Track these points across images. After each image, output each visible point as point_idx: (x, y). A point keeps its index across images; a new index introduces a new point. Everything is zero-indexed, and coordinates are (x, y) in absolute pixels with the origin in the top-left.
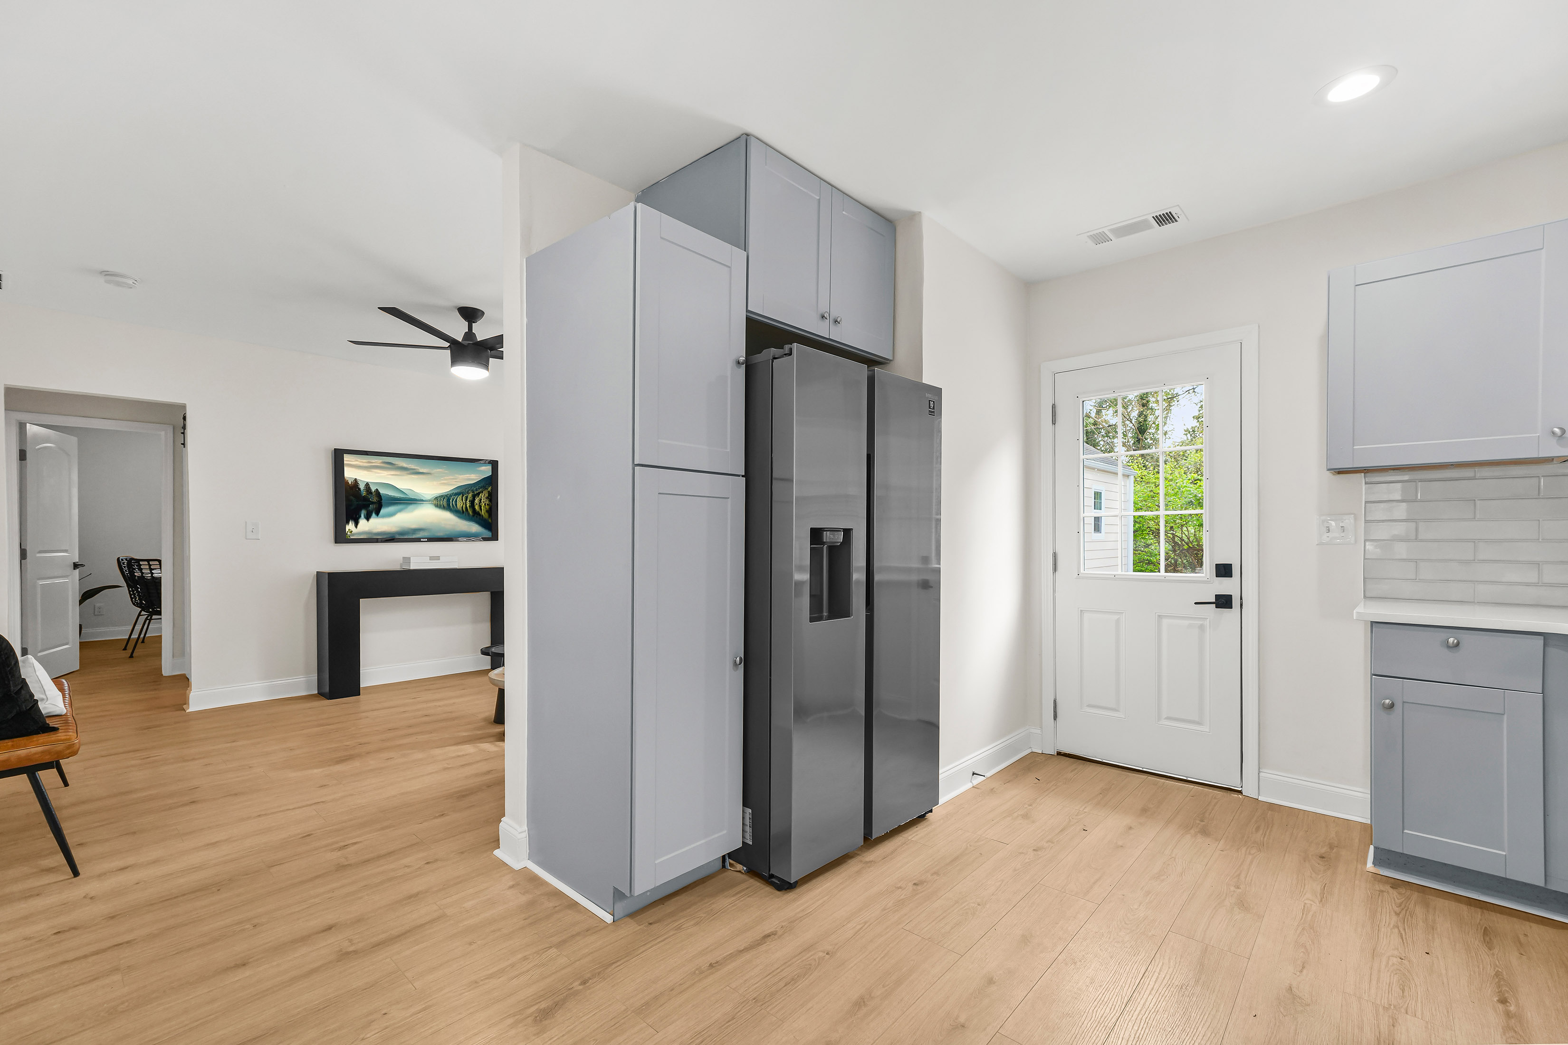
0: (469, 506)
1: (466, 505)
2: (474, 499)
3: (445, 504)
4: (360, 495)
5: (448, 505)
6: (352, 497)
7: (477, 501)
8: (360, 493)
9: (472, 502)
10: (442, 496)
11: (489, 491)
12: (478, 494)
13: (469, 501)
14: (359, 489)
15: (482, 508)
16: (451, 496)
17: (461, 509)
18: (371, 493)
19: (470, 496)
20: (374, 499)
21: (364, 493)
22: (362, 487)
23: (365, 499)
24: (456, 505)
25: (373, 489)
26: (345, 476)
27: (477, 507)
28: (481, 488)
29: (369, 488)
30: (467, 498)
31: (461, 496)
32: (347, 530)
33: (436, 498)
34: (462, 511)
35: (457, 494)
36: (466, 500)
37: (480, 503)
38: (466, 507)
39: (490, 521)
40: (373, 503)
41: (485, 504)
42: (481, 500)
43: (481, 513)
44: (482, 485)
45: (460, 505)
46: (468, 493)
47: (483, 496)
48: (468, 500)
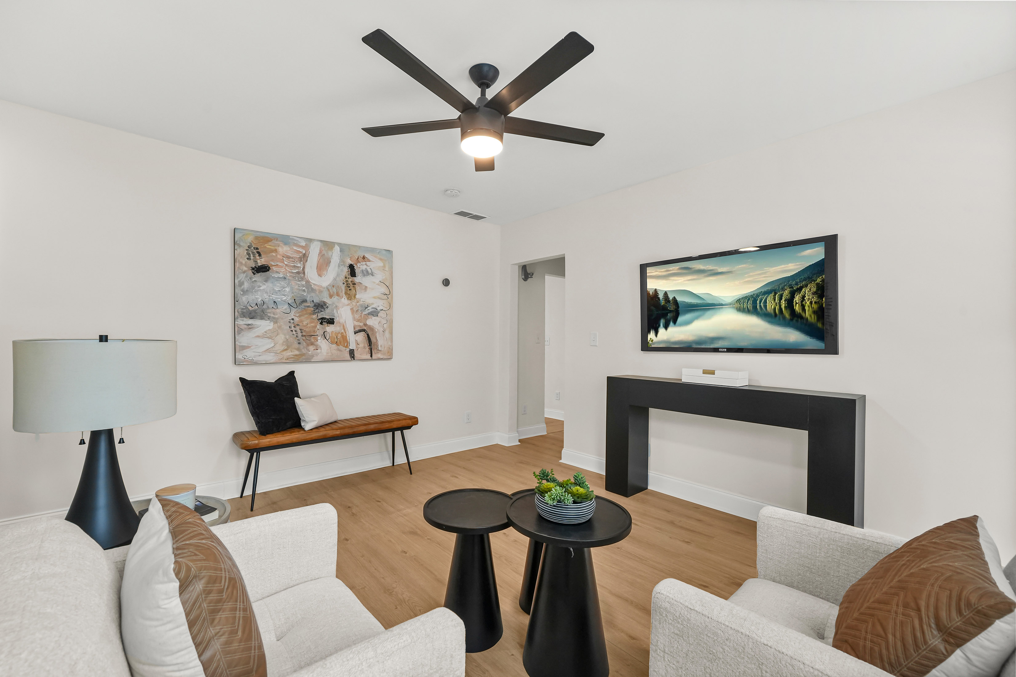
0: (785, 307)
1: (780, 306)
2: (792, 297)
3: (750, 306)
4: (660, 304)
5: (755, 307)
6: (652, 308)
7: (797, 299)
8: (660, 302)
9: (790, 302)
10: (746, 297)
11: (817, 284)
12: (800, 289)
13: (785, 300)
14: (659, 298)
15: (807, 308)
16: (758, 296)
17: (772, 312)
18: (669, 301)
19: (786, 293)
20: (672, 307)
21: (663, 303)
22: (661, 296)
23: (664, 308)
24: (765, 306)
25: (671, 297)
26: (648, 287)
27: (797, 308)
28: (805, 280)
29: (667, 296)
30: (781, 297)
31: (773, 294)
32: (649, 339)
33: (739, 301)
34: (773, 314)
35: (767, 293)
36: (781, 299)
37: (802, 302)
38: (781, 309)
39: (820, 325)
40: (671, 311)
41: (811, 303)
42: (803, 297)
43: (803, 315)
44: (806, 276)
45: (771, 305)
46: (783, 289)
47: (809, 292)
48: (783, 299)
